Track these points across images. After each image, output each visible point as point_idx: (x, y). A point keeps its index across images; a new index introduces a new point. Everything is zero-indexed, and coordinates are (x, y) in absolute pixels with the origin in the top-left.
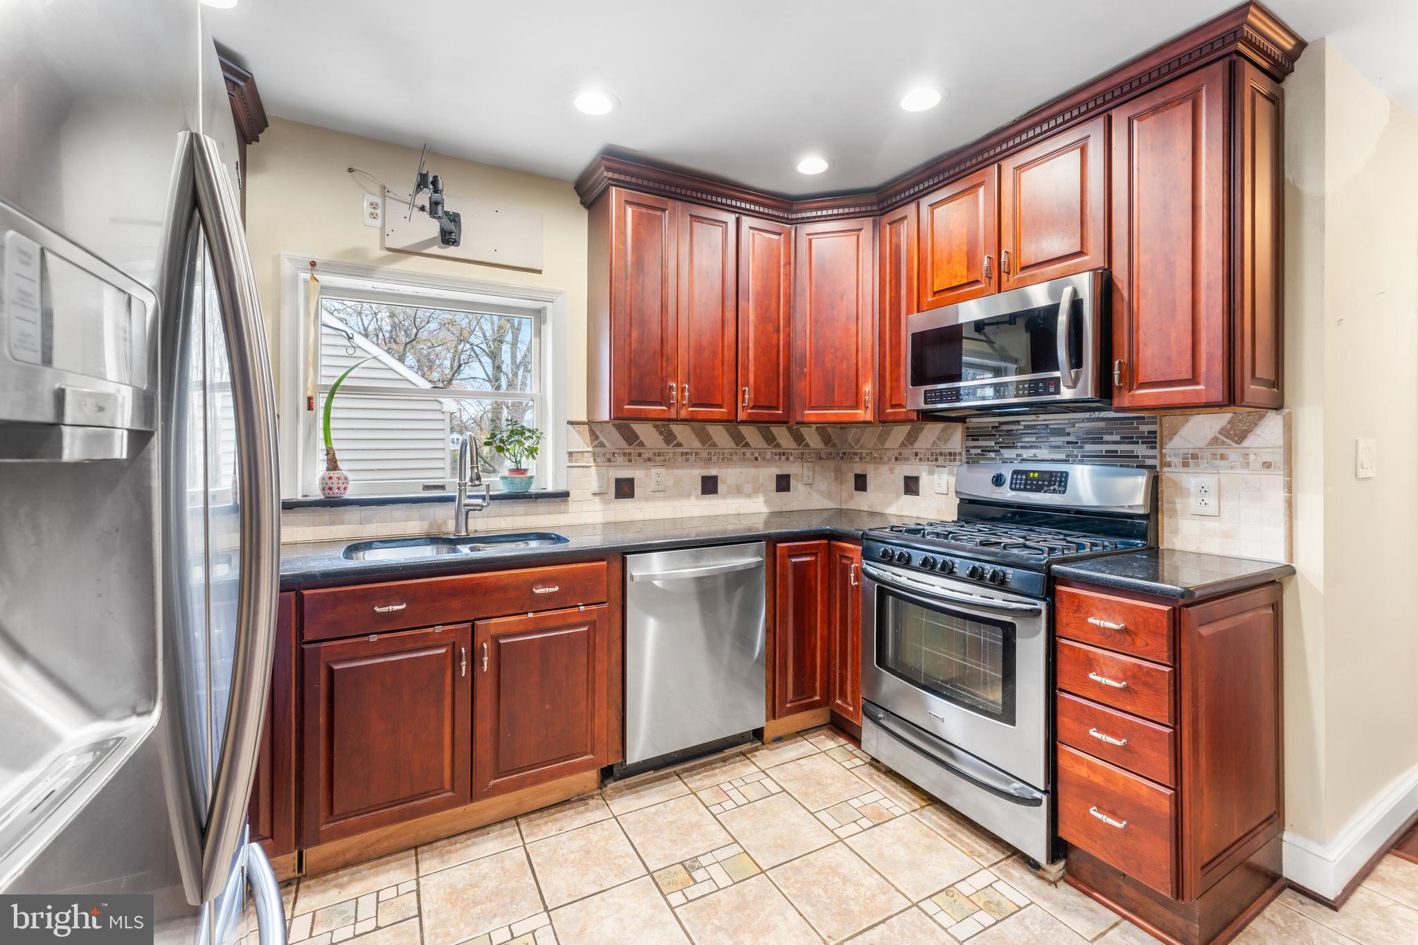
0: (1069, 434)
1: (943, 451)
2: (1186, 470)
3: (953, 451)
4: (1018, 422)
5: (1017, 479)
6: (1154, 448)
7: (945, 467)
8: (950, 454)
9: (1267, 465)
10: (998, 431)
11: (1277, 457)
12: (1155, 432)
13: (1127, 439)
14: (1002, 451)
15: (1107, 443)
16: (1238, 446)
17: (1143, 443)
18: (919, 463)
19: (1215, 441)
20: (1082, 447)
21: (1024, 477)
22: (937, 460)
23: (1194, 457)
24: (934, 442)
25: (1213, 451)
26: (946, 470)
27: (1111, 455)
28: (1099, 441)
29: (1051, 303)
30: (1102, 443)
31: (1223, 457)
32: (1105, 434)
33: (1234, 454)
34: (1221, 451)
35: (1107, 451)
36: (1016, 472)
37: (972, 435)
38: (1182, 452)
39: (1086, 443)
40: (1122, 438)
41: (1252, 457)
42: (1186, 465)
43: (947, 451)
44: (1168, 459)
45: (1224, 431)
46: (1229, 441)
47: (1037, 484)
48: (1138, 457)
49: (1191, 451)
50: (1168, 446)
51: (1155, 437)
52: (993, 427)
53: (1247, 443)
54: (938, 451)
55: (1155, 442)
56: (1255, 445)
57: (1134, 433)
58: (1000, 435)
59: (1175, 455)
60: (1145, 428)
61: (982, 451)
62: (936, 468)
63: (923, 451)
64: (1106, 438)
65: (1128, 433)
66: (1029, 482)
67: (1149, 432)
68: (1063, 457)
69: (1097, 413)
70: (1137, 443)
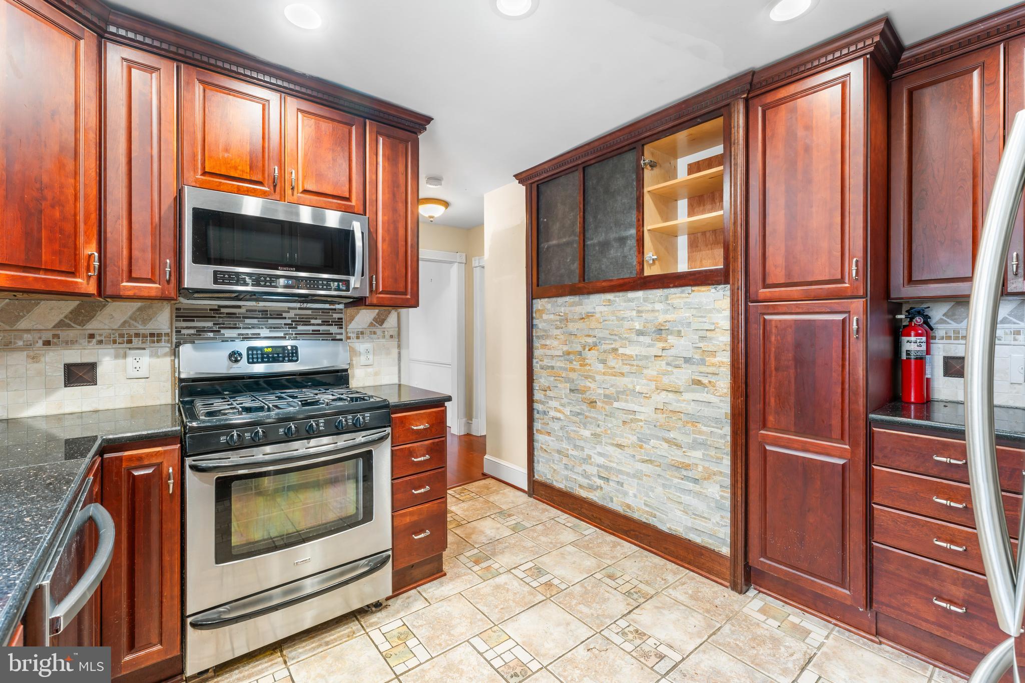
0: (285, 318)
1: (141, 332)
2: (358, 340)
3: (156, 332)
4: (239, 307)
5: (253, 354)
6: (342, 328)
7: (144, 349)
8: (152, 335)
9: (392, 337)
10: (217, 314)
11: (395, 334)
12: (342, 319)
13: (325, 323)
14: (223, 331)
15: (313, 325)
16: (380, 327)
17: (335, 325)
18: (98, 346)
19: (371, 325)
20: (296, 328)
21: (259, 352)
22: (130, 342)
23: (362, 333)
24: (125, 322)
25: (370, 330)
26: (147, 351)
27: (316, 333)
28: (307, 323)
29: (338, 227)
30: (310, 325)
31: (375, 333)
32: (312, 318)
33: (379, 332)
34: (374, 330)
35: (313, 331)
36: (249, 349)
37: (182, 315)
38: (356, 330)
39: (299, 325)
40: (322, 322)
41: (386, 333)
42: (358, 338)
43: (148, 332)
44: (349, 335)
45: (375, 319)
46: (377, 325)
47: (273, 357)
48: (332, 334)
49: (361, 330)
50: (349, 327)
51: (342, 322)
52: (211, 310)
53: (384, 325)
54: (132, 332)
55: (342, 325)
56: (388, 327)
57: (330, 319)
58: (219, 317)
59: (353, 332)
60: (336, 316)
61: (197, 331)
62: (128, 351)
63: (105, 333)
64: (313, 321)
65: (326, 318)
66: (265, 356)
67: (338, 319)
68: (282, 334)
69: (305, 304)
70: (332, 325)
